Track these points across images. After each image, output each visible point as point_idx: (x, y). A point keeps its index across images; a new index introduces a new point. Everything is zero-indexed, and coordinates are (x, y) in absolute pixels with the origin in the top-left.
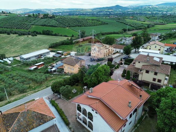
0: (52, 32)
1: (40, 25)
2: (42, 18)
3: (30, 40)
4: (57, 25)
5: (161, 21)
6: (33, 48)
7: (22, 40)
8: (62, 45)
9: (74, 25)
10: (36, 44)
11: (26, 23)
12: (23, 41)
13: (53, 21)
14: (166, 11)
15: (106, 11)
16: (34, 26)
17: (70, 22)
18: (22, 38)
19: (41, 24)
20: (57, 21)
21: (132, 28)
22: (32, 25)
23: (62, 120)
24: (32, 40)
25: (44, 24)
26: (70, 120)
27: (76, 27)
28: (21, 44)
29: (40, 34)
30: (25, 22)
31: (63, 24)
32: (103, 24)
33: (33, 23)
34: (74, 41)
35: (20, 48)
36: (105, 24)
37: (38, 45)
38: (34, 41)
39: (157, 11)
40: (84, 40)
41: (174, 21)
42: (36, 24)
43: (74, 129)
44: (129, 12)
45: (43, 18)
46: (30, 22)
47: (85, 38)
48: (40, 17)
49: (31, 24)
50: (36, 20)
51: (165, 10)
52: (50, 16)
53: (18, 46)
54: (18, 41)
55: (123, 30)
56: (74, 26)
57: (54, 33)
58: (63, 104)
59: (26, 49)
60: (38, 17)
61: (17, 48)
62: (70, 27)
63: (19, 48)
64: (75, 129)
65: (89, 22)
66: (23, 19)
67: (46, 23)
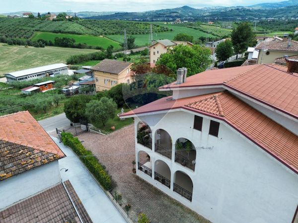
0: (74, 41)
1: (50, 32)
2: (54, 20)
3: (30, 52)
4: (82, 32)
5: (261, 29)
6: (35, 64)
7: (16, 51)
8: (91, 60)
9: (114, 32)
10: (42, 59)
11: (24, 28)
12: (16, 53)
13: (75, 24)
14: (265, 16)
15: (166, 16)
16: (39, 33)
17: (106, 27)
18: (15, 49)
19: (53, 29)
20: (81, 24)
21: (215, 37)
22: (36, 30)
23: (91, 178)
24: (34, 53)
25: (57, 29)
26: (116, 177)
27: (117, 34)
28: (11, 58)
29: (51, 44)
30: (24, 26)
31: (93, 29)
32: (165, 31)
33: (37, 28)
34: (114, 54)
35: (10, 65)
36: (167, 30)
37: (46, 60)
38: (39, 54)
39: (252, 15)
40: (132, 53)
41: (281, 28)
42: (44, 29)
43: (129, 200)
44: (205, 17)
45: (57, 20)
46: (33, 27)
47: (134, 50)
48: (51, 18)
49: (34, 29)
50: (44, 24)
51: (264, 14)
52: (69, 17)
53: (6, 61)
54: (7, 53)
55: (200, 39)
56: (113, 34)
57: (76, 43)
58: (94, 142)
59: (21, 66)
60: (47, 19)
61: (3, 64)
62: (106, 34)
63: (8, 64)
64: (134, 200)
65: (139, 27)
66: (20, 22)
67: (61, 28)
